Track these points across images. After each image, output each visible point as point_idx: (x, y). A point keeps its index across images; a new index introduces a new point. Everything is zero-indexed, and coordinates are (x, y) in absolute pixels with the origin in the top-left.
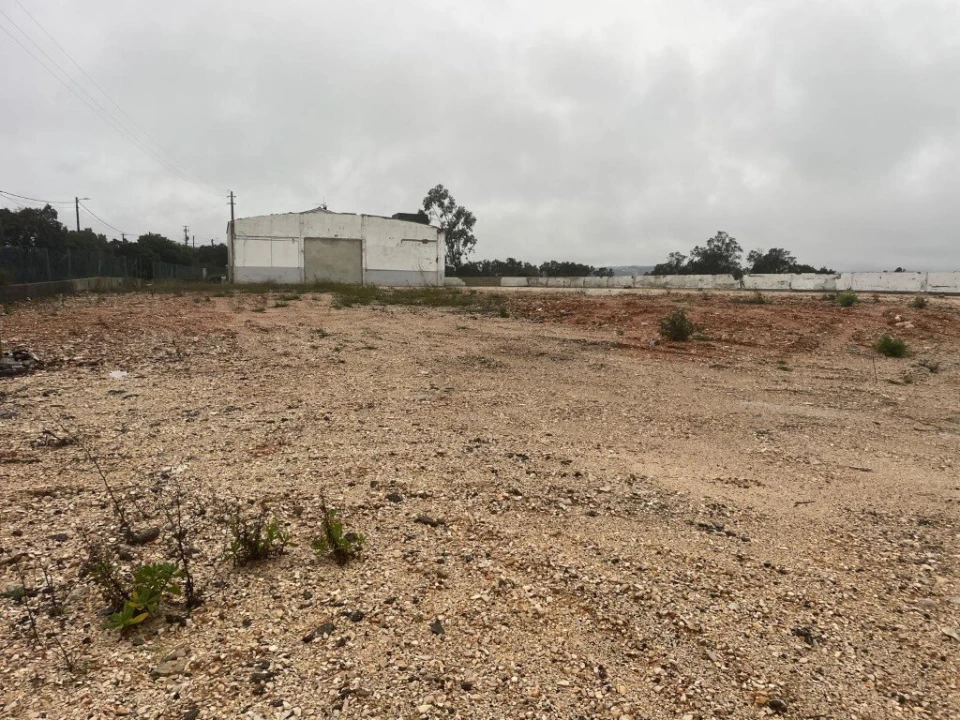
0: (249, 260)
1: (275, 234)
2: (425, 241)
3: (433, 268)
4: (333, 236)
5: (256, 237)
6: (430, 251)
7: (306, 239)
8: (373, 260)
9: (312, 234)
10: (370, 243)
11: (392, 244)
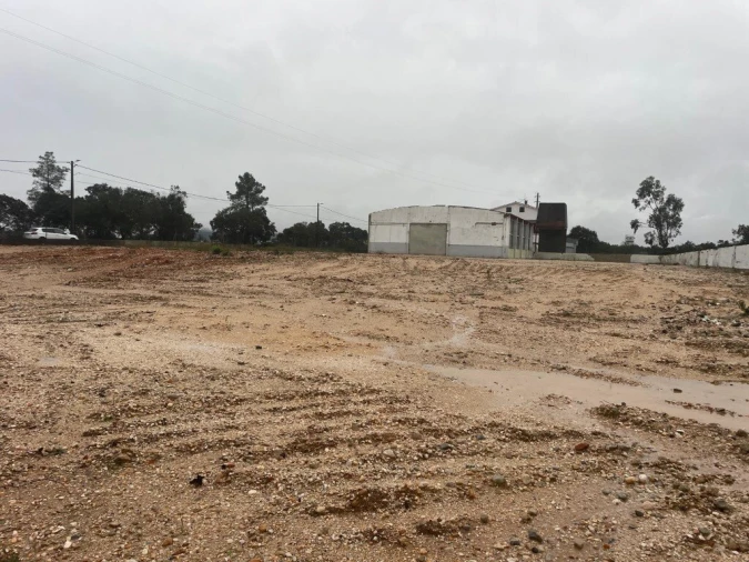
0: (378, 237)
1: (394, 221)
2: (494, 224)
3: (499, 244)
4: (428, 222)
5: (382, 224)
6: (497, 231)
7: (411, 224)
8: (454, 239)
9: (416, 220)
10: (453, 225)
11: (468, 226)
